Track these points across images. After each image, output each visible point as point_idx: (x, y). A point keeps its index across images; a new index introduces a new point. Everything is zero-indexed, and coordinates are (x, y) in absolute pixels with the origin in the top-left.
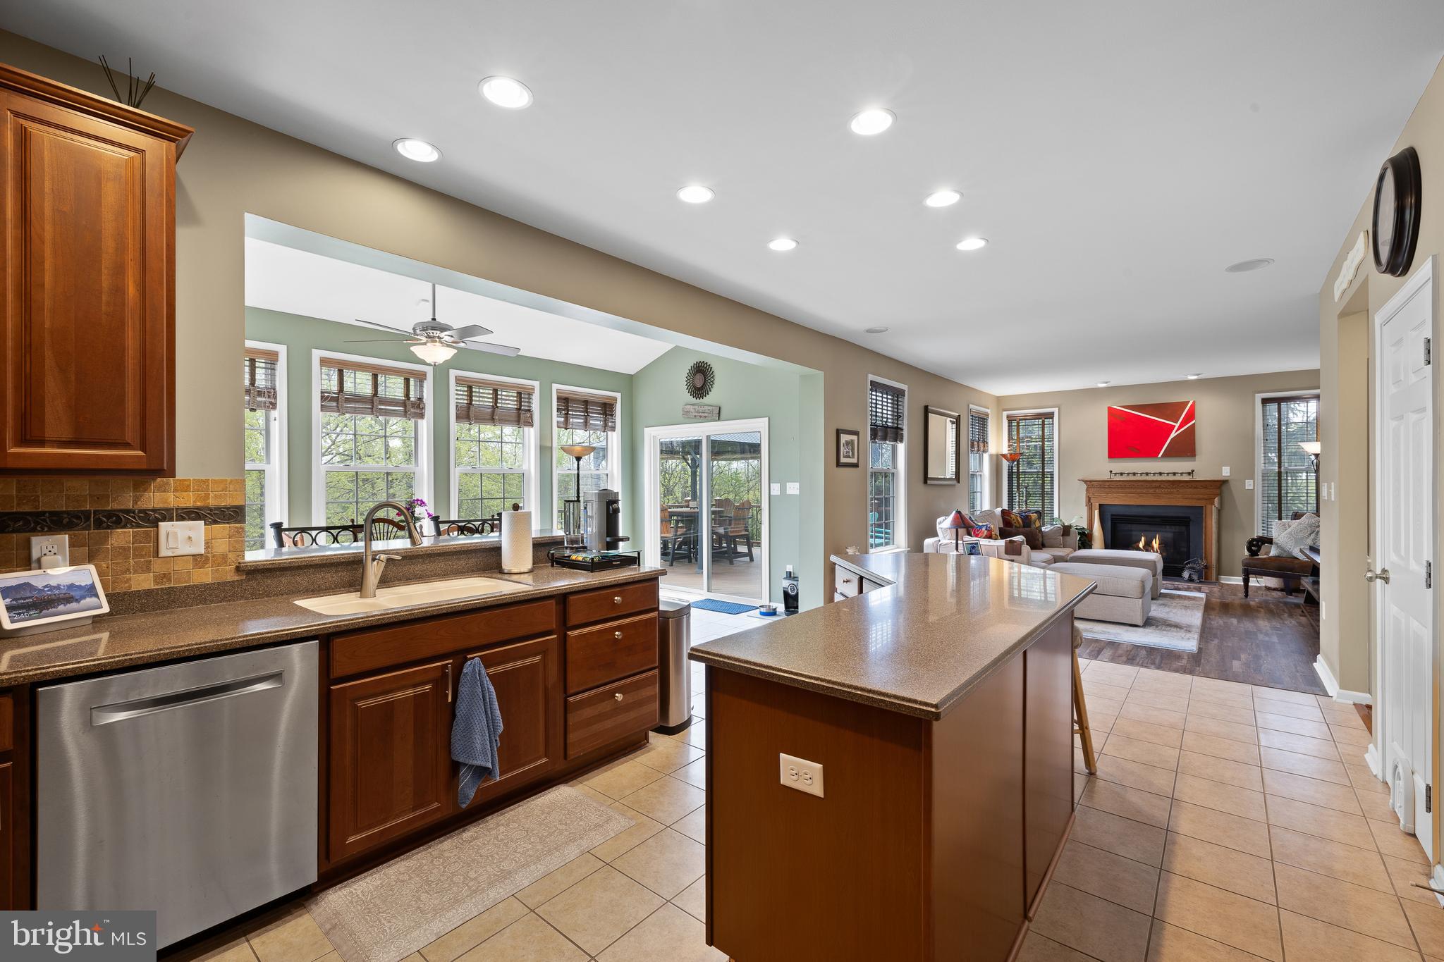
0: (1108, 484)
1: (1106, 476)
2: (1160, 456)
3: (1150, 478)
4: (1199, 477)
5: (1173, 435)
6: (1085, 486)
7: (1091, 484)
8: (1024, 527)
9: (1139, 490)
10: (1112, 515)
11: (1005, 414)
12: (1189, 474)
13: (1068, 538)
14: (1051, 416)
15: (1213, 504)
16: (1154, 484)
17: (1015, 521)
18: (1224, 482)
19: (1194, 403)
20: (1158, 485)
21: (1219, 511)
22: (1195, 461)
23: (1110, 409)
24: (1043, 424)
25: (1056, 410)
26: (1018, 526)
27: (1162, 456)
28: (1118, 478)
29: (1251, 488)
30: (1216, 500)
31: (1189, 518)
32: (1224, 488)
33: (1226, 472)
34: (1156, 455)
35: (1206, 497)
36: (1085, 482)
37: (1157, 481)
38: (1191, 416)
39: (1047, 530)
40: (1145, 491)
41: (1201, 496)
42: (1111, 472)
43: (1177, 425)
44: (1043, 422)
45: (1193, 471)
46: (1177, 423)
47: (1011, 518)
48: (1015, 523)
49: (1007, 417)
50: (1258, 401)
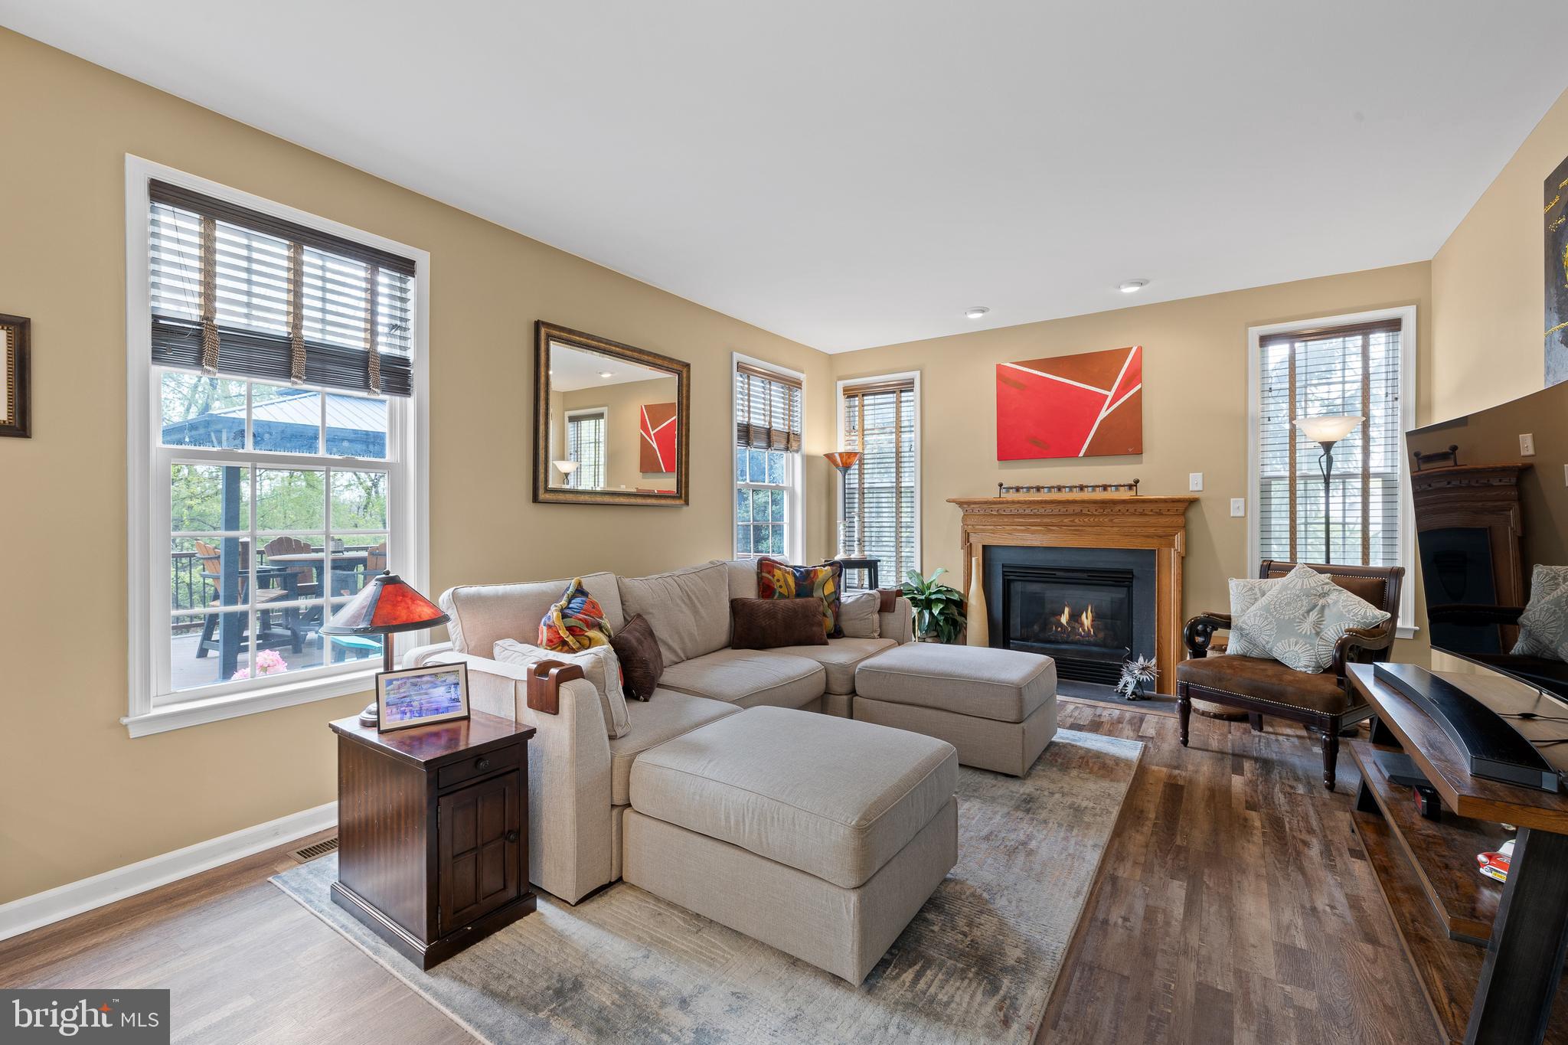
0: (996, 507)
1: (992, 494)
2: (1081, 454)
3: (1065, 496)
4: (1146, 492)
5: (1103, 414)
6: (960, 513)
7: (968, 508)
8: (798, 595)
9: (1046, 520)
10: (1003, 566)
11: (841, 385)
12: (1130, 487)
13: (889, 617)
14: (907, 386)
15: (1171, 545)
16: (1071, 509)
17: (782, 583)
18: (1192, 502)
19: (1140, 349)
20: (1077, 509)
21: (1183, 560)
22: (1141, 463)
23: (999, 367)
24: (899, 402)
25: (916, 375)
26: (786, 594)
27: (1085, 455)
28: (1012, 496)
29: (1241, 514)
30: (1178, 539)
31: (1131, 572)
32: (1192, 514)
33: (1195, 484)
34: (1074, 454)
35: (1160, 531)
36: (961, 504)
37: (1074, 502)
38: (1135, 376)
39: (850, 600)
40: (1054, 520)
41: (1152, 530)
42: (1001, 485)
43: (1111, 394)
44: (898, 398)
45: (1137, 482)
46: (1110, 391)
47: (773, 576)
48: (781, 587)
49: (844, 391)
50: (1254, 341)
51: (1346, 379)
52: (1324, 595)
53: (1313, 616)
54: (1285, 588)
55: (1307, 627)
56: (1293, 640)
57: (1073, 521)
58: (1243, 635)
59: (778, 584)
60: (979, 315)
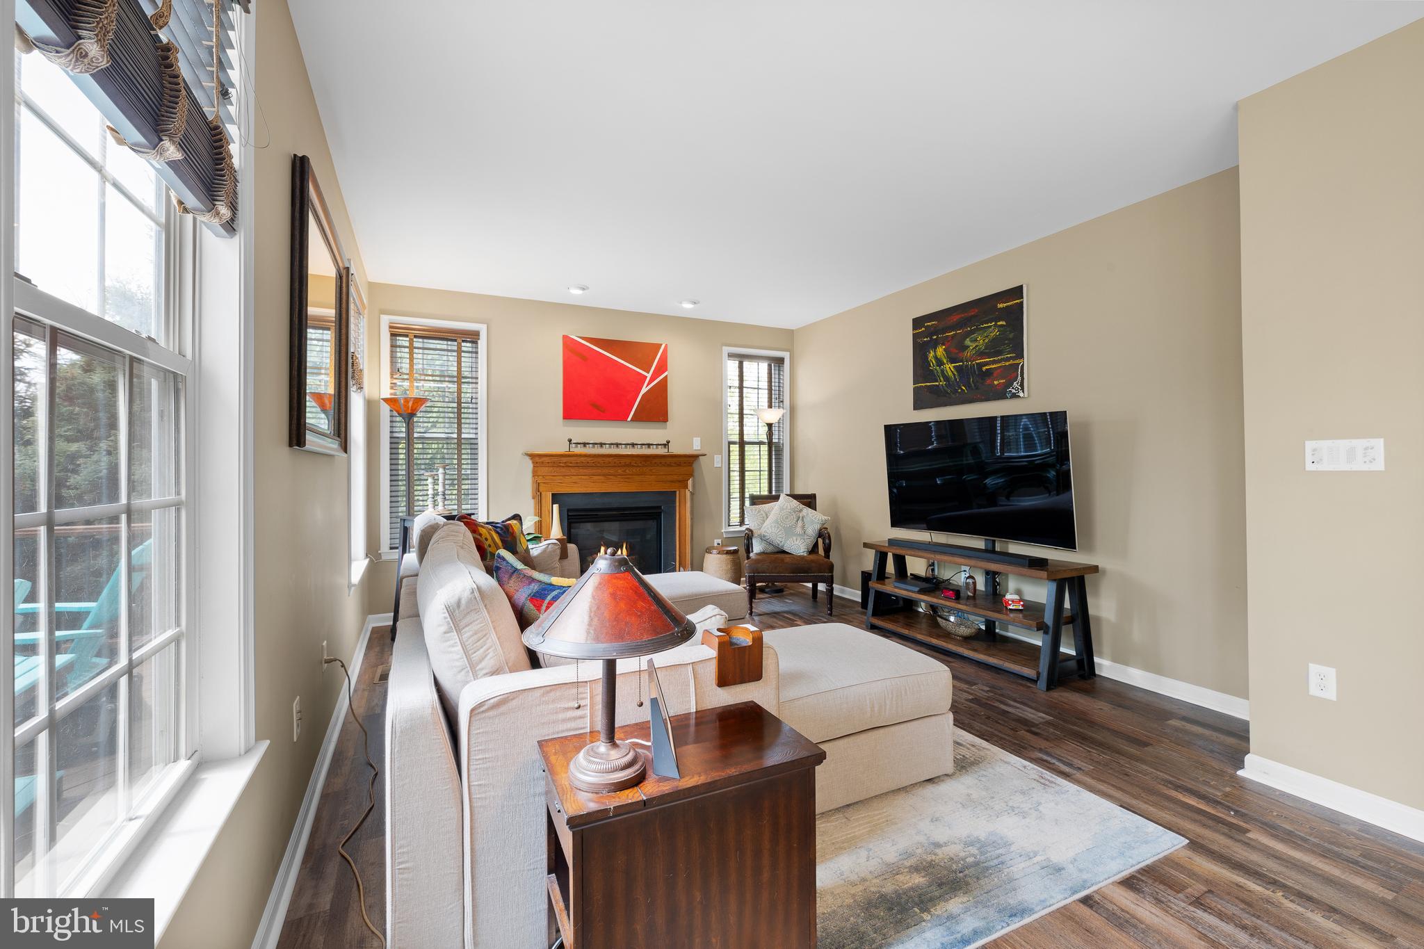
0: (564, 460)
1: (562, 448)
2: (629, 419)
4: (675, 449)
5: (644, 390)
6: (529, 465)
7: (538, 460)
9: (606, 471)
10: (568, 510)
11: (385, 320)
12: (665, 445)
14: (473, 337)
15: (686, 487)
16: (623, 461)
18: (693, 458)
19: (666, 346)
20: (628, 461)
21: (692, 494)
22: (666, 428)
23: (565, 337)
24: (460, 350)
25: (483, 329)
27: (632, 420)
28: (580, 450)
29: (720, 466)
30: (690, 482)
31: (659, 507)
32: (695, 465)
33: (696, 446)
34: (624, 418)
35: (680, 478)
36: (532, 456)
38: (662, 367)
40: (613, 471)
41: (675, 477)
42: (570, 441)
43: (649, 376)
44: (459, 347)
45: (668, 442)
46: (648, 373)
47: (481, 535)
48: (490, 546)
49: (391, 327)
50: (725, 355)
51: (760, 387)
52: (801, 511)
53: (800, 523)
54: (782, 509)
55: (799, 530)
56: (795, 538)
57: (625, 471)
58: (763, 538)
59: (487, 543)
60: (580, 292)
